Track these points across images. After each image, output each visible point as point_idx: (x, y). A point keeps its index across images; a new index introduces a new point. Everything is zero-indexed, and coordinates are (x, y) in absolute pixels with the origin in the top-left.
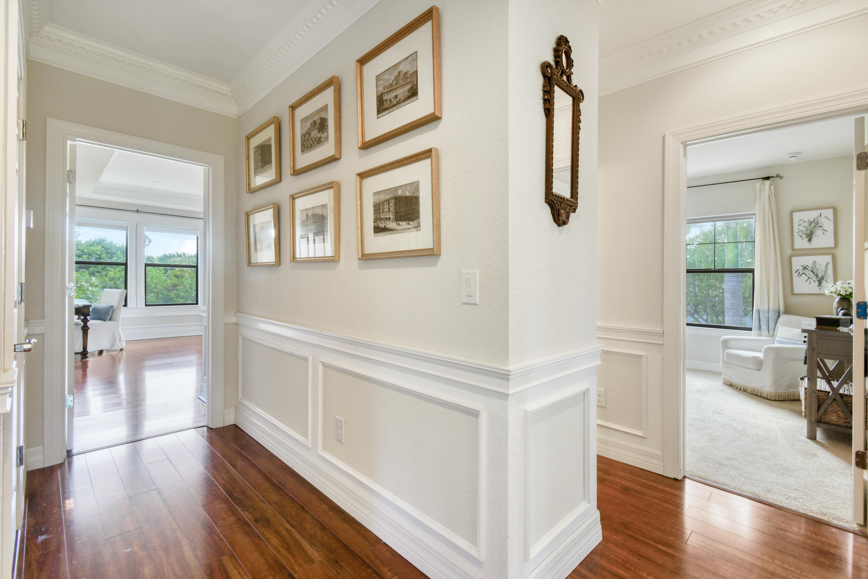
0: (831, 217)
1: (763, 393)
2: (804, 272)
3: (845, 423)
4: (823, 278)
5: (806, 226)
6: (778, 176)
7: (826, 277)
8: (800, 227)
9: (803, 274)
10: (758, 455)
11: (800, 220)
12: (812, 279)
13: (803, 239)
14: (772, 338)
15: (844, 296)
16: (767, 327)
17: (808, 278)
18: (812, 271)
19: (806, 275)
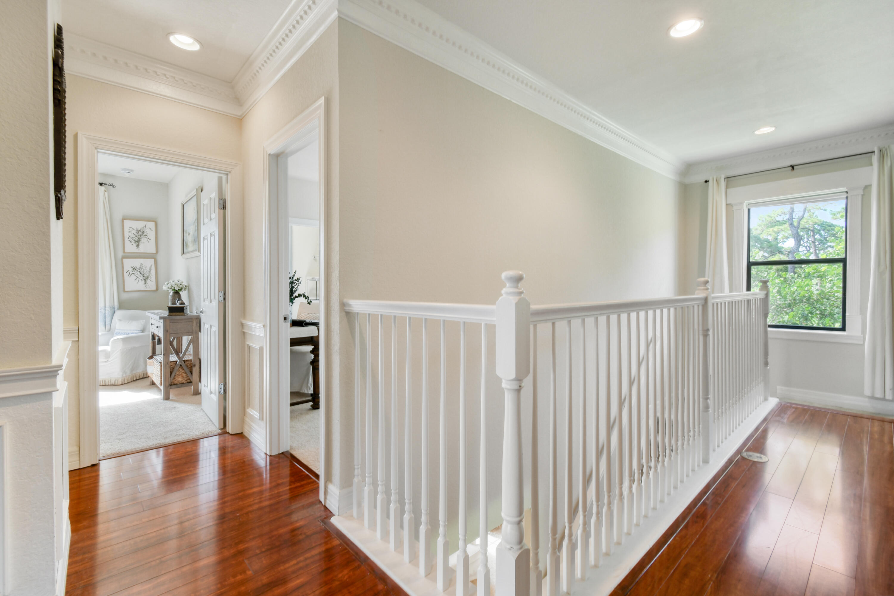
0: (153, 228)
1: (111, 380)
2: (134, 272)
3: (186, 380)
4: (148, 277)
5: (135, 233)
6: (111, 185)
7: (150, 277)
8: (129, 234)
9: (132, 274)
10: (141, 422)
11: (130, 227)
12: (139, 278)
13: (132, 244)
14: (109, 332)
15: (176, 291)
16: (104, 323)
17: (137, 278)
18: (140, 272)
19: (135, 275)
